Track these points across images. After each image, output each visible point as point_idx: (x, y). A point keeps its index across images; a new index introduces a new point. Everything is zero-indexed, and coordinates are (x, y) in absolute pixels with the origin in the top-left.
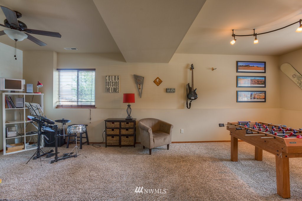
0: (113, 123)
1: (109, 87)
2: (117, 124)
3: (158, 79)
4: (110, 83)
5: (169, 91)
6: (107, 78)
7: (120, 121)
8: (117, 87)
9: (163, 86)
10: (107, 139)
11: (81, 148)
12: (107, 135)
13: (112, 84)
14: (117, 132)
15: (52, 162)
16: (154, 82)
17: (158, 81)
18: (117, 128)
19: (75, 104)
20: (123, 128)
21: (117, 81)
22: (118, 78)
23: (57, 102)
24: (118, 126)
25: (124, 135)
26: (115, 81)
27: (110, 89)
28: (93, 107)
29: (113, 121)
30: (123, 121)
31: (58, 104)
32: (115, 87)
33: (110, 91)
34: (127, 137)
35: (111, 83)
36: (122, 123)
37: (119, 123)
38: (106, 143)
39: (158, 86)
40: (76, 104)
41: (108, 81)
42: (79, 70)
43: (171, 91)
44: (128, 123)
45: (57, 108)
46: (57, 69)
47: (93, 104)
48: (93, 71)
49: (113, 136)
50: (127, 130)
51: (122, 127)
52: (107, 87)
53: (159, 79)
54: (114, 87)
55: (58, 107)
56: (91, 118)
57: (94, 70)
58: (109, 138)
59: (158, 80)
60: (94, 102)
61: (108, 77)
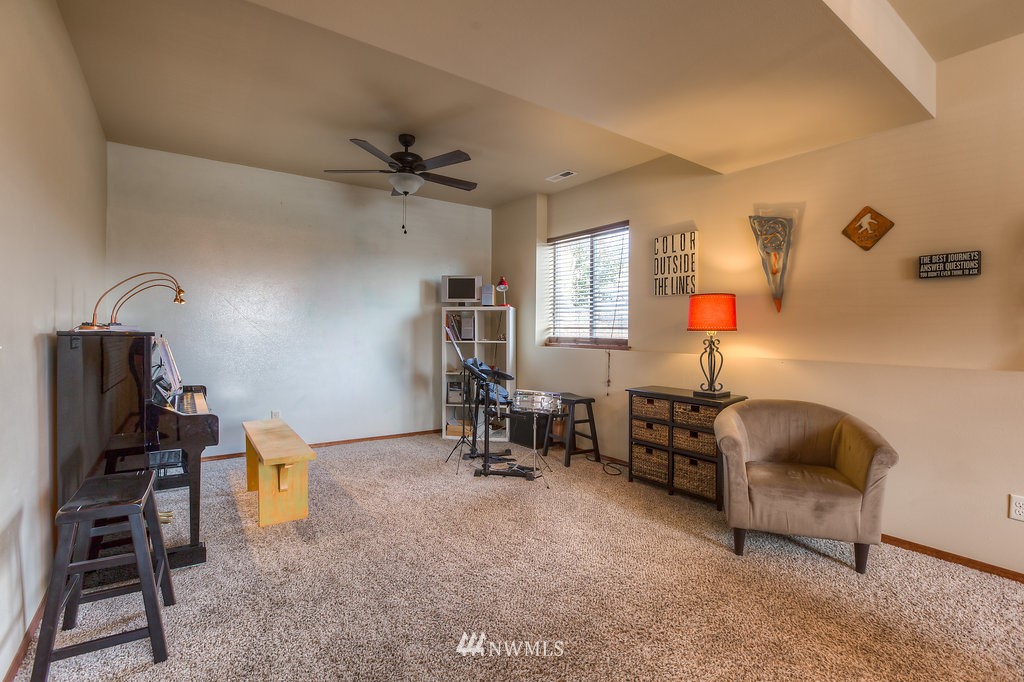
0: (651, 402)
1: (664, 276)
2: (661, 409)
3: (869, 215)
4: (667, 260)
5: (934, 267)
6: (659, 246)
7: (673, 399)
8: (690, 273)
9: (896, 248)
10: (635, 455)
11: (568, 464)
12: (634, 442)
13: (672, 266)
14: (660, 435)
15: (478, 474)
16: (845, 232)
17: (865, 225)
18: (662, 422)
19: (586, 334)
20: (682, 427)
21: (688, 251)
22: (693, 241)
23: (549, 329)
24: (666, 416)
25: (684, 453)
26: (683, 253)
27: (668, 282)
28: (621, 345)
29: (651, 397)
30: (683, 400)
31: (551, 335)
32: (683, 274)
33: (669, 291)
34: (693, 463)
35: (671, 259)
36: (676, 405)
37: (666, 405)
38: (630, 465)
39: (867, 249)
40: (588, 336)
41: (661, 255)
42: (593, 232)
43: (949, 266)
44: (695, 409)
45: (546, 345)
46: (549, 240)
47: (624, 335)
48: (624, 230)
49: (650, 448)
50: (694, 434)
51: (678, 419)
52: (660, 276)
53: (876, 215)
54: (678, 274)
55: (550, 342)
56: (609, 381)
57: (626, 223)
58: (639, 451)
59: (866, 221)
60: (627, 331)
61: (661, 240)
